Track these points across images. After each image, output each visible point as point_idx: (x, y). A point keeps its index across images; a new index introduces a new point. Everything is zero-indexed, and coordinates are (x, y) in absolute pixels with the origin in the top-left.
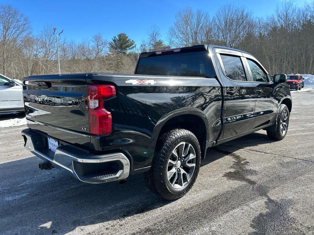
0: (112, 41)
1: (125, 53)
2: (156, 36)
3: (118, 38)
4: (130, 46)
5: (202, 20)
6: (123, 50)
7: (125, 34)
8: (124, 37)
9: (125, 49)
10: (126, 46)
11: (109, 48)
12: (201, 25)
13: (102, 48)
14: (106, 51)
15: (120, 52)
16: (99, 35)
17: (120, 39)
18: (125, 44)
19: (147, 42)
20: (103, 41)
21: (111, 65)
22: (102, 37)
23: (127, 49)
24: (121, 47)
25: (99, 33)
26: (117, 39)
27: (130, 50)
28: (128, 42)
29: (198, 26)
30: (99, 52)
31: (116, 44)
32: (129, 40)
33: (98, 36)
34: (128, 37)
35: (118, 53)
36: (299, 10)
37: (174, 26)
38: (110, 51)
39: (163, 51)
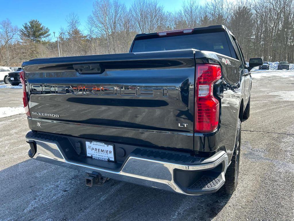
0: (23, 28)
1: (39, 41)
2: (76, 24)
3: (30, 25)
4: (44, 34)
5: (119, 11)
6: (36, 38)
7: (38, 21)
8: (37, 24)
9: (39, 37)
10: (40, 34)
11: (20, 35)
12: (118, 15)
13: (12, 35)
14: (16, 38)
15: (34, 41)
16: (7, 20)
17: (32, 27)
18: (38, 31)
19: (66, 29)
20: (13, 28)
21: (25, 54)
22: (11, 23)
23: (42, 37)
24: (34, 35)
25: (7, 19)
26: (28, 26)
27: (44, 39)
28: (41, 29)
29: (116, 16)
30: (8, 40)
31: (28, 31)
32: (42, 28)
33: (6, 22)
34: (41, 25)
35: (31, 42)
36: (201, 7)
37: (92, 15)
38: (22, 39)
39: (168, 32)
